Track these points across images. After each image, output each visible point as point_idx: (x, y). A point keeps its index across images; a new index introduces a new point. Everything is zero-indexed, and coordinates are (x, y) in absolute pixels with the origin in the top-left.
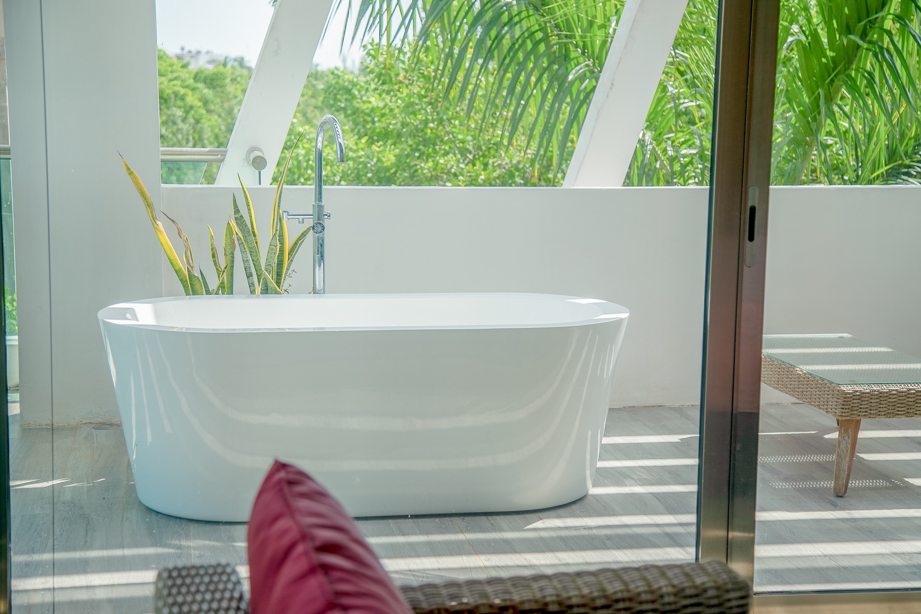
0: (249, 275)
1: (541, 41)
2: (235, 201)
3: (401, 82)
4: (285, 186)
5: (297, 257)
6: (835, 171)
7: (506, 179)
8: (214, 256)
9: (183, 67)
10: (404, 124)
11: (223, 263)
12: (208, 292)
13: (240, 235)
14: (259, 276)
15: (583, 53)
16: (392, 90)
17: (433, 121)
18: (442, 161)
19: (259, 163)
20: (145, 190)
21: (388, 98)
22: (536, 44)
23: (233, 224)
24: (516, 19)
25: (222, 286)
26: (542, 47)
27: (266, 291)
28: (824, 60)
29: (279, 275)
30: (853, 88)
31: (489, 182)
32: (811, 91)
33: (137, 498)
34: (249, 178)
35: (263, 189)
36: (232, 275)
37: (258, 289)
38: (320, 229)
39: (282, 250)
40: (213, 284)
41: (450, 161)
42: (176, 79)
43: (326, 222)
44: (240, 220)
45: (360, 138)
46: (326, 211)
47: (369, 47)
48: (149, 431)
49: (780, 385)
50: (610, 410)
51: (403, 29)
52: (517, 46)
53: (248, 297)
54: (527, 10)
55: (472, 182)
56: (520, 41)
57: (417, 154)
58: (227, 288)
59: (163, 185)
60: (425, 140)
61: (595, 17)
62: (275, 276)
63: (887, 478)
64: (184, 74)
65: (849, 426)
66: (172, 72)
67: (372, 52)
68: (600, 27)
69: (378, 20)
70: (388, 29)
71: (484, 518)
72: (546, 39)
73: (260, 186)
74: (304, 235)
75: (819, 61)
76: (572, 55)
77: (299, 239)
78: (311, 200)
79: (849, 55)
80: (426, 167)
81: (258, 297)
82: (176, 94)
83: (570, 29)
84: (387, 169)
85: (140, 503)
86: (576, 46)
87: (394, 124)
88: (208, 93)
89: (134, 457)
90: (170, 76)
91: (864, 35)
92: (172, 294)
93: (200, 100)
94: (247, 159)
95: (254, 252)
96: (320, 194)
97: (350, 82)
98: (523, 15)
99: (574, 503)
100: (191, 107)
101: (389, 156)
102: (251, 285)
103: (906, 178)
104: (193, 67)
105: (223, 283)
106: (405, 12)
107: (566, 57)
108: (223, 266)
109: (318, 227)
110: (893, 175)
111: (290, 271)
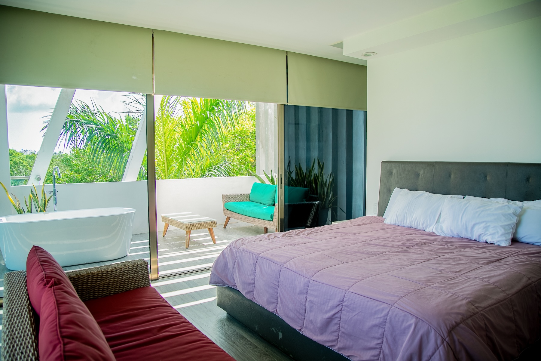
0: (36, 208)
1: (116, 146)
2: (31, 189)
3: (81, 157)
4: (45, 185)
5: (50, 202)
6: (189, 175)
7: (111, 180)
8: (26, 204)
9: (22, 155)
10: (83, 168)
11: (28, 205)
12: (25, 213)
13: (33, 198)
14: (39, 208)
15: (127, 149)
16: (79, 159)
17: (91, 167)
18: (93, 177)
19: (39, 179)
20: (5, 187)
21: (78, 161)
22: (115, 147)
23: (31, 195)
24: (110, 141)
25: (29, 211)
26: (117, 148)
27: (41, 211)
28: (183, 150)
29: (45, 207)
30: (190, 157)
31: (106, 181)
32: (181, 158)
33: (6, 267)
34: (36, 183)
35: (41, 186)
36: (31, 208)
37: (39, 211)
38: (55, 195)
39: (45, 201)
40: (26, 211)
41: (96, 176)
42: (20, 158)
43: (57, 193)
44: (33, 194)
45: (71, 172)
46: (57, 190)
47: (73, 148)
48: (9, 250)
49: (173, 225)
50: (132, 235)
51: (81, 144)
52: (111, 147)
53: (36, 213)
54: (113, 139)
55: (102, 181)
56: (111, 146)
57: (86, 175)
58: (30, 211)
59: (11, 186)
60: (89, 172)
61: (129, 141)
62: (43, 208)
63: (199, 244)
64: (22, 157)
65: (189, 232)
66: (19, 156)
67: (73, 150)
68: (131, 143)
69: (74, 141)
70: (77, 143)
71: (101, 263)
72: (118, 146)
73: (39, 185)
74: (51, 197)
75: (182, 151)
76: (125, 150)
77: (50, 198)
78: (53, 188)
79: (189, 150)
80: (89, 178)
81: (39, 213)
82: (20, 162)
83: (123, 143)
84: (79, 179)
85: (7, 269)
86: (125, 148)
87: (80, 168)
88: (30, 161)
89: (5, 257)
90: (18, 157)
91: (192, 145)
92: (15, 214)
93: (28, 163)
94: (36, 178)
95: (37, 202)
96: (55, 186)
97: (69, 157)
98: (112, 140)
99: (125, 257)
100: (25, 165)
101: (79, 176)
102: (37, 210)
103: (205, 177)
104: (25, 154)
105: (29, 210)
106: (81, 140)
107: (123, 150)
108: (29, 206)
109: (55, 194)
110: (202, 176)
111: (48, 206)
